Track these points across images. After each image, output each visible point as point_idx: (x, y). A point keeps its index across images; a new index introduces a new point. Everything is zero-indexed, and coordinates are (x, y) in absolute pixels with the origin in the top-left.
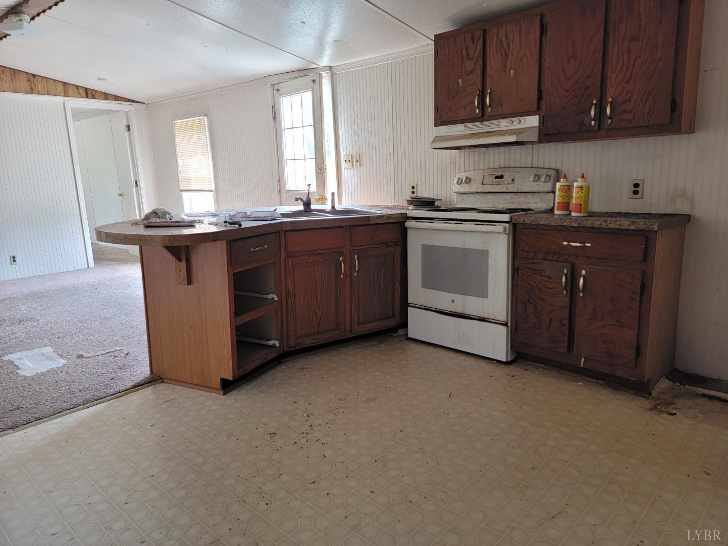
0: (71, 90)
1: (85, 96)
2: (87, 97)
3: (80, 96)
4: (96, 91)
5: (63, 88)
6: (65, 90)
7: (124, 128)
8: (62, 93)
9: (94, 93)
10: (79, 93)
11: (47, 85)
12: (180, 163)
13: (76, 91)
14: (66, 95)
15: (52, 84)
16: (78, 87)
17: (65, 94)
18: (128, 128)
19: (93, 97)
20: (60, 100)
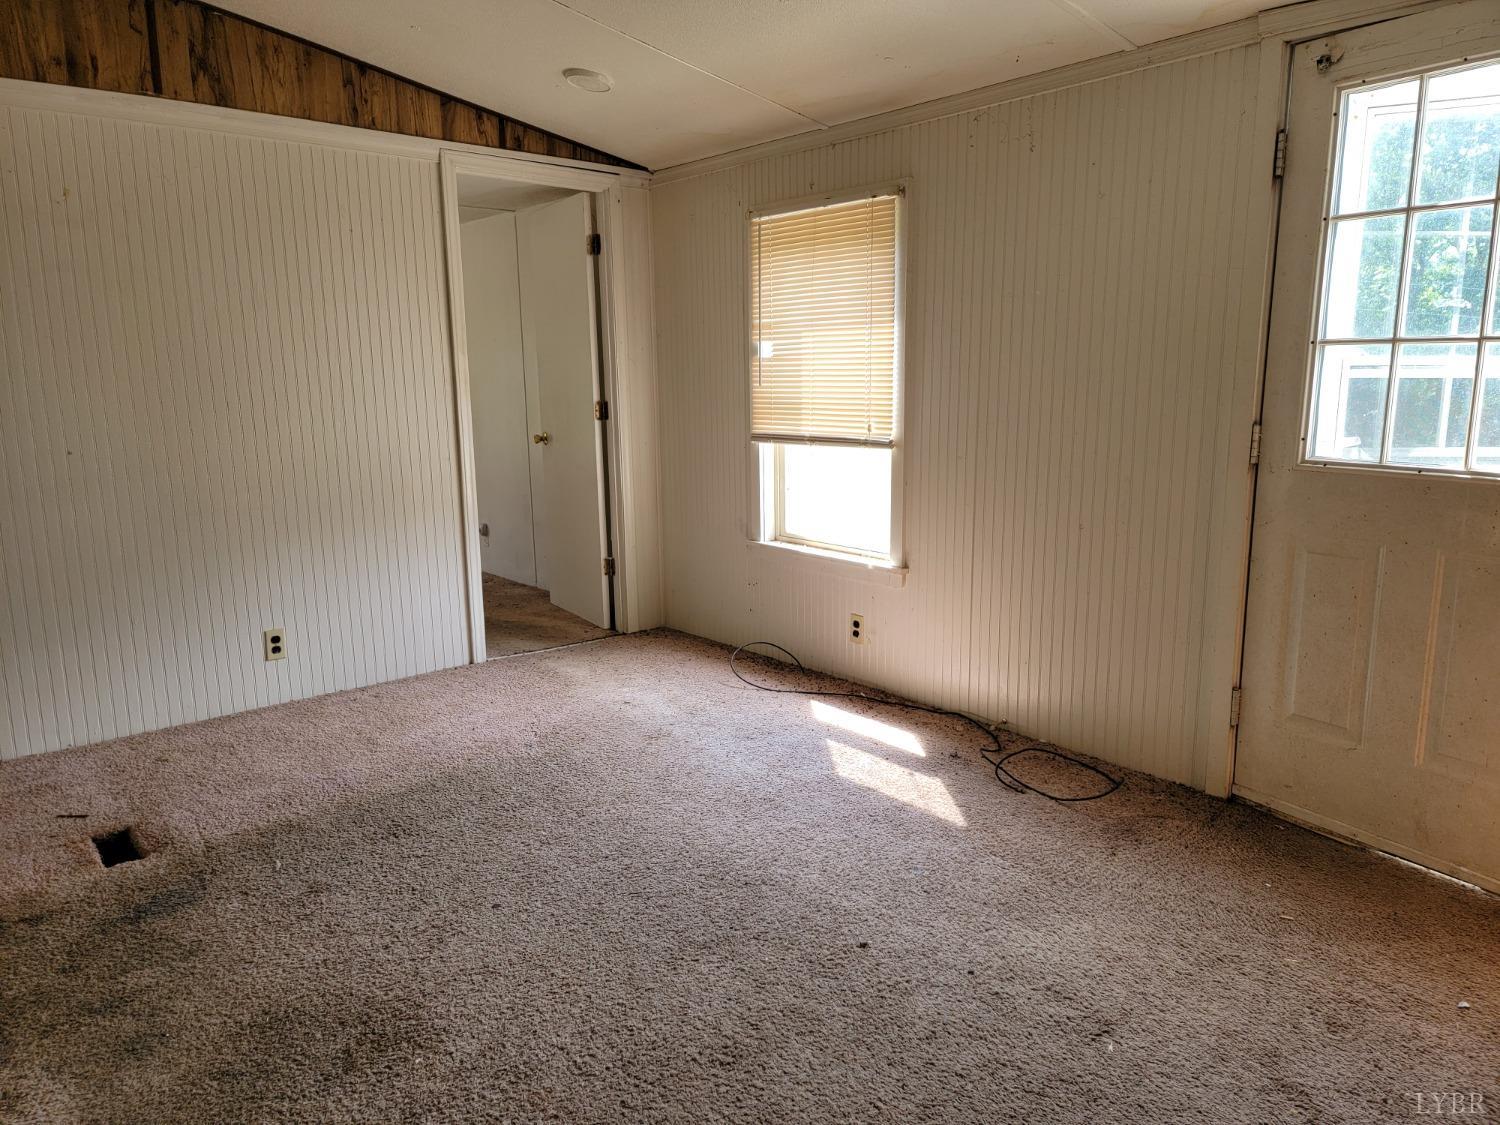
0: (461, 124)
1: (496, 142)
2: (502, 145)
3: (484, 142)
4: (527, 127)
5: (438, 113)
6: (444, 119)
7: (584, 245)
8: (437, 130)
9: (521, 133)
10: (481, 132)
11: (397, 98)
12: (766, 349)
13: (474, 124)
14: (448, 136)
15: (411, 99)
16: (479, 111)
17: (444, 133)
18: (595, 245)
19: (518, 146)
20: (427, 149)
